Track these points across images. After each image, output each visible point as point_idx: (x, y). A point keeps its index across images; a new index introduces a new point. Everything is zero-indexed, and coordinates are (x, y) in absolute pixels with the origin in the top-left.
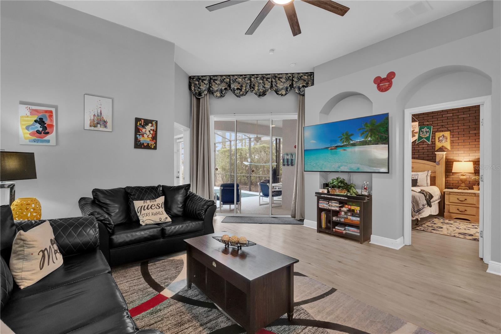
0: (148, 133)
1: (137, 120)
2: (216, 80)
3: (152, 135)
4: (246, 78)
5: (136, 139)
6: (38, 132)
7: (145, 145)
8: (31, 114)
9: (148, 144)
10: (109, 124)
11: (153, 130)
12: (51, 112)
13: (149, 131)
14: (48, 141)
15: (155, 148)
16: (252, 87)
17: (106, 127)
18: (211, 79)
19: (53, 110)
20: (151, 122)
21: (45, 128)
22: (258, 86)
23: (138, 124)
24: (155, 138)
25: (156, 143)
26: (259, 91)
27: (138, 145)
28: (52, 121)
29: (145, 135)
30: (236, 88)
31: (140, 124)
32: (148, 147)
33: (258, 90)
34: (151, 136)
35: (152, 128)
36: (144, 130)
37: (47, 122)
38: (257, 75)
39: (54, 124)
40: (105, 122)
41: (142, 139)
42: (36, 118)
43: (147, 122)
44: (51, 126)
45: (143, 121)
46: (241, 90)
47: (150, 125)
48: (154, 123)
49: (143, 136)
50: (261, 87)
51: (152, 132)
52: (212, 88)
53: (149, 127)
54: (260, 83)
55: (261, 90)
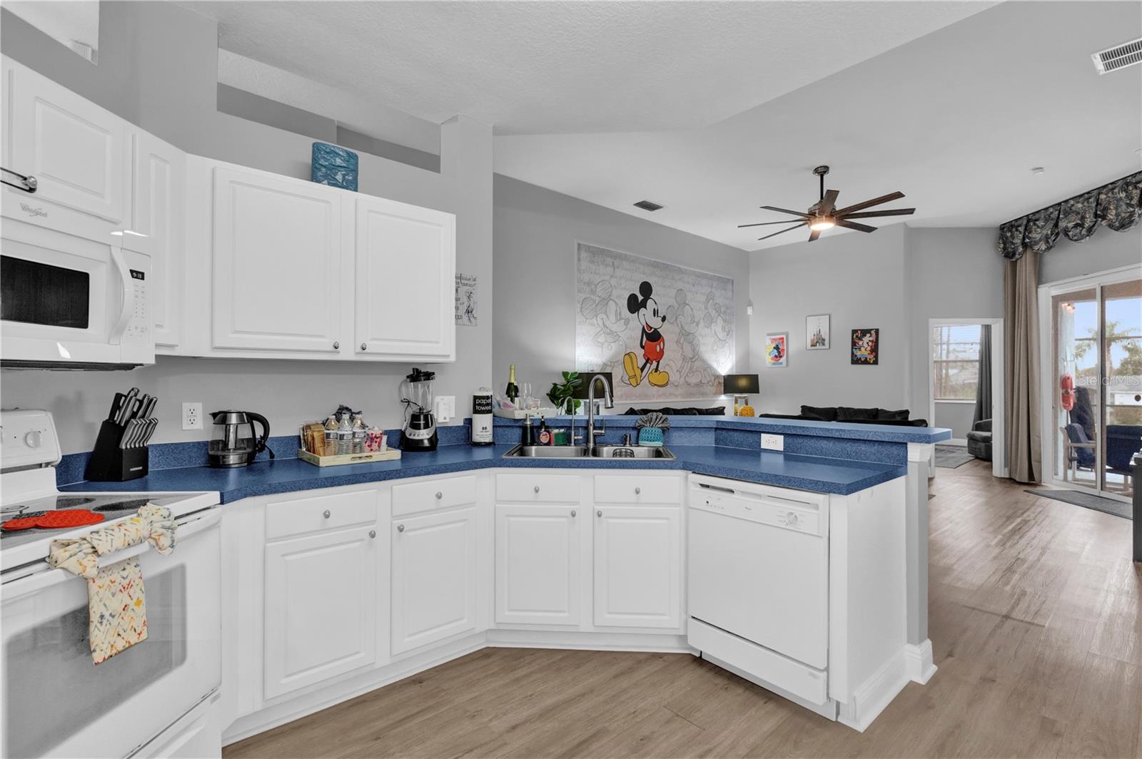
0: (866, 345)
1: (854, 332)
2: (1037, 220)
3: (871, 347)
4: (1090, 198)
5: (853, 353)
6: (776, 357)
7: (863, 360)
8: (772, 342)
9: (866, 358)
10: (827, 342)
11: (872, 341)
12: (783, 338)
13: (868, 343)
14: (781, 363)
15: (876, 362)
16: (1101, 215)
17: (824, 344)
18: (1029, 221)
19: (784, 336)
20: (869, 331)
21: (779, 353)
22: (1116, 208)
23: (855, 337)
24: (875, 349)
25: (876, 357)
26: (1120, 218)
27: (856, 361)
28: (783, 345)
29: (862, 348)
30: (1070, 225)
31: (857, 336)
32: (866, 362)
33: (1117, 215)
34: (869, 348)
35: (871, 339)
36: (861, 343)
37: (781, 347)
38: (1111, 184)
39: (785, 348)
40: (824, 340)
41: (858, 353)
42: (774, 345)
43: (865, 332)
44: (783, 350)
45: (859, 332)
46: (1081, 225)
47: (868, 335)
48: (873, 332)
49: (860, 350)
50: (1124, 207)
51: (870, 344)
52: (1029, 238)
53: (867, 339)
54: (1121, 199)
55: (1123, 215)
